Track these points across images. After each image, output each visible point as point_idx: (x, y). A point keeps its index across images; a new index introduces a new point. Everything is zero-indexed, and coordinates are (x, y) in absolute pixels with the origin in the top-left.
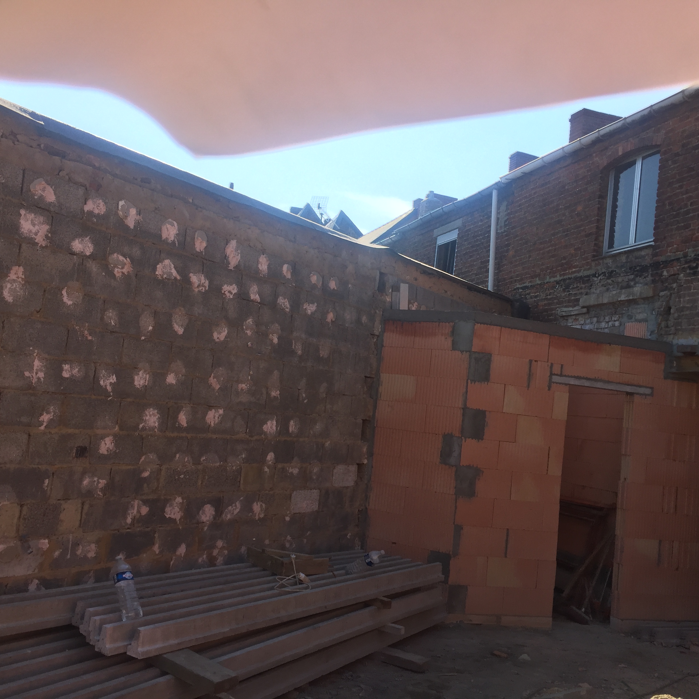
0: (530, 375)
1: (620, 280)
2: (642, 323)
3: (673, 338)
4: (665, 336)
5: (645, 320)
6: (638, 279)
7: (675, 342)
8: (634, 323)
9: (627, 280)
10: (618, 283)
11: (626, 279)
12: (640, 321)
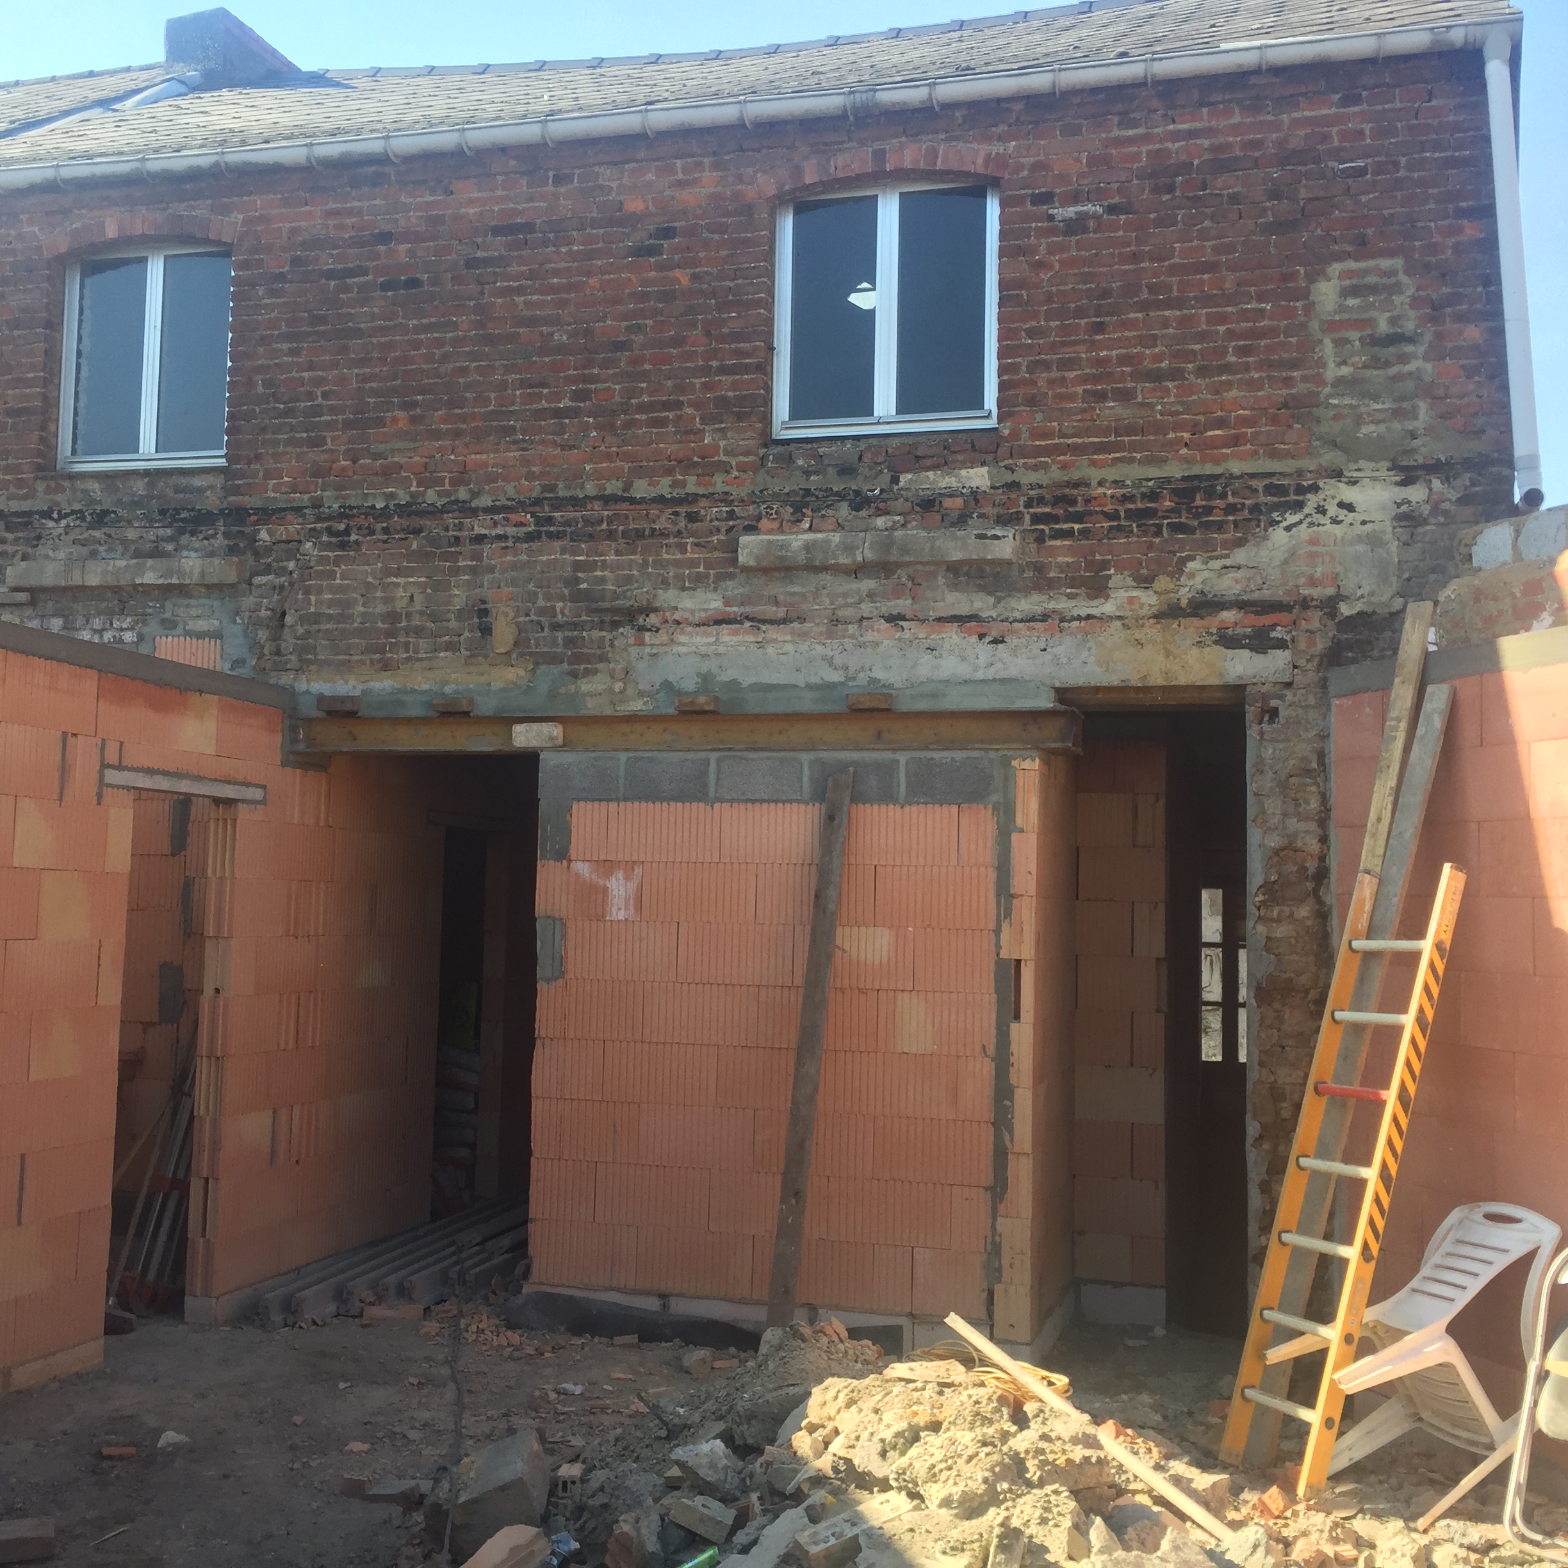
0: (64, 770)
1: (131, 534)
2: (207, 639)
3: (295, 679)
4: (274, 674)
5: (217, 635)
6: (185, 539)
7: (302, 686)
8: (182, 639)
9: (153, 538)
10: (124, 542)
11: (151, 535)
12: (200, 635)
